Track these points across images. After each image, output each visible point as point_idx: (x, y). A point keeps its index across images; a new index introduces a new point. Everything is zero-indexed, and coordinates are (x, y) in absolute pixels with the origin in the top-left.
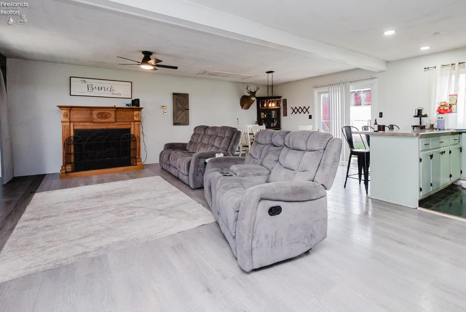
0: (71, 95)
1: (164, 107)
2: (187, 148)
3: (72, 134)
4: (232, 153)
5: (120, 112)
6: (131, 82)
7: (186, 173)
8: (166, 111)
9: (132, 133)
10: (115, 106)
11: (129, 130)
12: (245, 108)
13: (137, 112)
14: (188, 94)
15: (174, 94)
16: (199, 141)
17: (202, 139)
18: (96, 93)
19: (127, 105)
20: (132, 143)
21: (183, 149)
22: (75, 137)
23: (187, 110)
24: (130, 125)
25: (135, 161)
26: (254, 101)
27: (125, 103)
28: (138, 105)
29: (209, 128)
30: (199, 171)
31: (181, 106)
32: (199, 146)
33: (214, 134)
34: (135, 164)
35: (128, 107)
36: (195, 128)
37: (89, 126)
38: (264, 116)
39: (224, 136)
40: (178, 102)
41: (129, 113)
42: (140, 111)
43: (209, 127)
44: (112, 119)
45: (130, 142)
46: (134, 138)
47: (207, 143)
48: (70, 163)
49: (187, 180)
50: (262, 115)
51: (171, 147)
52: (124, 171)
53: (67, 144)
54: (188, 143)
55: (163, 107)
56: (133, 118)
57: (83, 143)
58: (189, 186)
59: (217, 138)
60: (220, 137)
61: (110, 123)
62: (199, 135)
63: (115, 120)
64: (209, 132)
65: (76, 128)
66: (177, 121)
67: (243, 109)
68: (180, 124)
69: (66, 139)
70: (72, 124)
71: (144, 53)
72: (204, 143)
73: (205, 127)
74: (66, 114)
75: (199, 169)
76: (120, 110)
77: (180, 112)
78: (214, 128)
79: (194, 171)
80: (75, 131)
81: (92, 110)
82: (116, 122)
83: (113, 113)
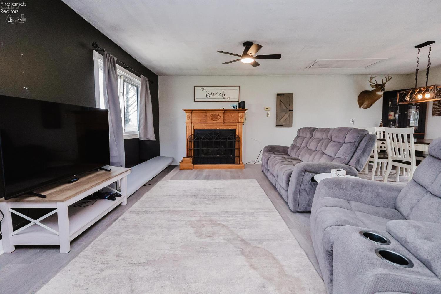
0: (194, 101)
1: (267, 108)
2: (289, 153)
3: (193, 133)
4: (358, 168)
5: (228, 114)
6: (239, 86)
7: (284, 186)
8: (269, 113)
9: (237, 133)
10: (224, 108)
11: (234, 131)
12: (364, 107)
13: (242, 114)
14: (292, 94)
15: (278, 95)
16: (303, 145)
17: (307, 143)
18: (212, 98)
19: (234, 107)
20: (237, 143)
21: (283, 153)
22: (194, 135)
23: (291, 111)
24: (236, 126)
25: (239, 160)
26: (379, 97)
27: (232, 105)
28: (244, 107)
29: (318, 130)
30: (302, 189)
31: (284, 107)
32: (303, 151)
33: (324, 137)
34: (238, 163)
35: (234, 109)
36: (299, 130)
37: (204, 127)
38: (395, 116)
39: (342, 141)
40: (281, 103)
41: (235, 115)
42: (244, 112)
43: (317, 128)
44: (221, 121)
45: (235, 142)
46: (238, 138)
47: (314, 149)
48: (191, 157)
49: (285, 196)
50: (391, 115)
51: (272, 150)
52: (229, 168)
53: (189, 141)
54: (290, 146)
55: (266, 108)
56: (238, 120)
57: (199, 141)
58: (287, 204)
59: (330, 144)
60: (336, 143)
61: (219, 124)
62: (304, 138)
63: (224, 121)
64: (318, 135)
65: (196, 128)
66: (279, 124)
67: (362, 109)
68: (283, 126)
69: (188, 136)
70: (192, 124)
71: (245, 44)
72: (309, 148)
73: (311, 129)
74: (188, 116)
75: (302, 187)
76: (228, 111)
77: (284, 113)
78: (326, 131)
79: (296, 188)
80: (195, 130)
81: (206, 112)
82: (224, 123)
83: (222, 115)
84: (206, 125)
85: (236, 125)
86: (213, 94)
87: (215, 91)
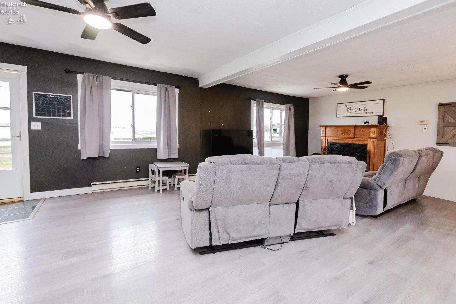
0: (337, 117)
1: (423, 122)
5: (359, 129)
6: (384, 100)
9: (368, 149)
11: (365, 146)
13: (373, 129)
15: (441, 105)
18: (353, 113)
19: (365, 123)
22: (327, 146)
27: (363, 121)
31: (451, 120)
35: (365, 124)
37: (336, 140)
44: (352, 136)
45: (366, 156)
46: (368, 153)
55: (421, 122)
56: (369, 135)
61: (350, 138)
65: (329, 141)
66: (443, 141)
68: (448, 144)
70: (326, 138)
71: (340, 76)
74: (323, 131)
76: (358, 127)
80: (328, 143)
81: (337, 128)
82: (354, 138)
83: (352, 130)
84: (338, 138)
85: (367, 140)
86: (354, 109)
87: (355, 107)
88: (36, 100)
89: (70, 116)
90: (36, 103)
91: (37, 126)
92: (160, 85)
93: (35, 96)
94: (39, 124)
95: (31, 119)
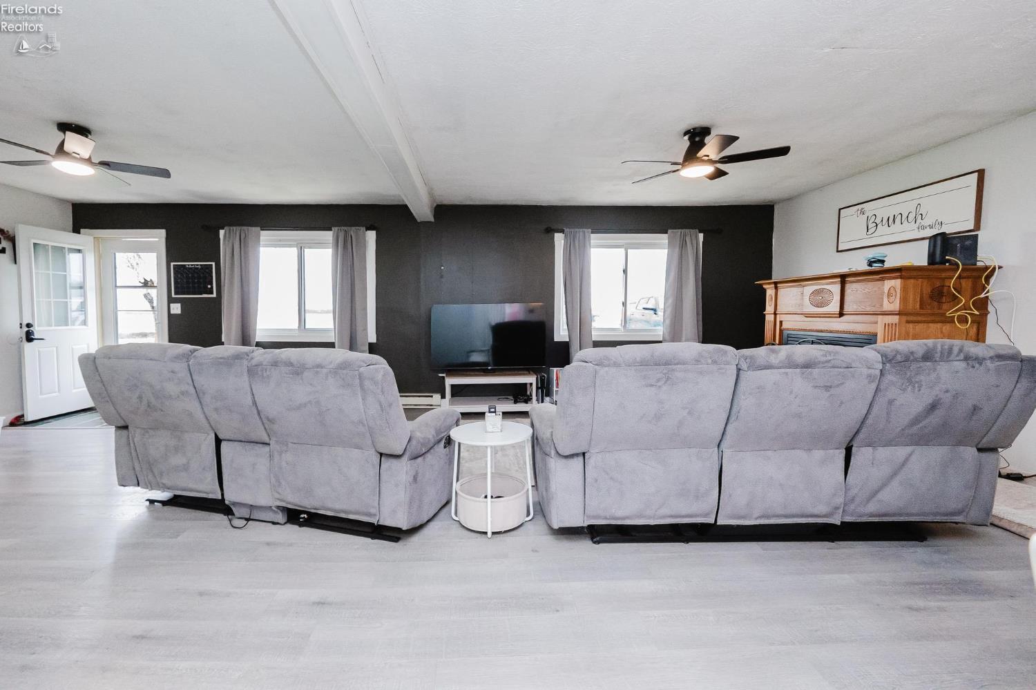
0: (838, 251)
5: (853, 286)
6: (981, 171)
13: (892, 283)
18: (882, 234)
35: (869, 268)
37: (800, 323)
44: (833, 307)
56: (882, 305)
61: (831, 316)
70: (778, 317)
74: (770, 297)
76: (852, 278)
80: (783, 332)
81: (802, 286)
82: (841, 314)
83: (836, 289)
84: (803, 318)
85: (876, 323)
86: (885, 221)
87: (890, 212)
88: (174, 273)
89: (212, 293)
90: (175, 278)
91: (176, 309)
92: (336, 228)
93: (174, 269)
94: (179, 305)
95: (171, 300)
